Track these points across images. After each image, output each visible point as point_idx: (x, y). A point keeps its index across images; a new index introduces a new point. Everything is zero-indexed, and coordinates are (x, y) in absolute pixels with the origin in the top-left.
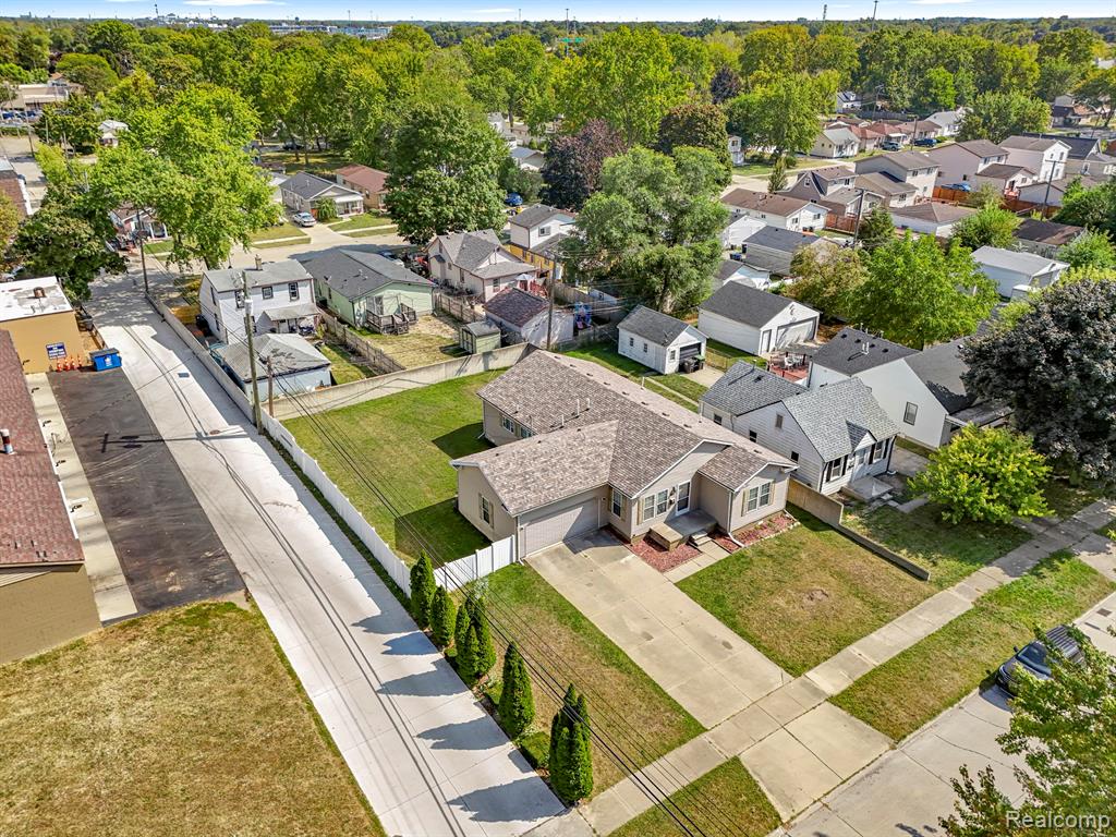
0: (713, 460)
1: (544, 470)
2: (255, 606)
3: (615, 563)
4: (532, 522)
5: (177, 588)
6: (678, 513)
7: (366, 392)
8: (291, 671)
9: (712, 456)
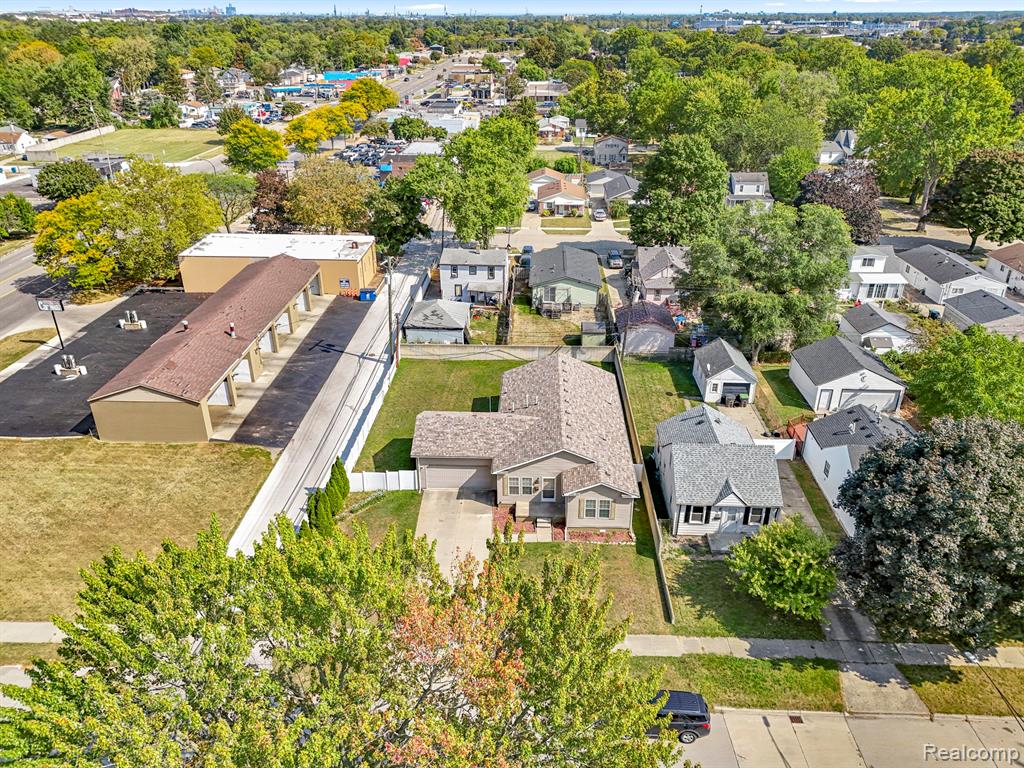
0: (576, 469)
1: (456, 434)
2: (277, 459)
3: (473, 515)
4: (430, 466)
5: (257, 435)
6: (543, 500)
7: (475, 354)
8: (253, 499)
9: (576, 465)
